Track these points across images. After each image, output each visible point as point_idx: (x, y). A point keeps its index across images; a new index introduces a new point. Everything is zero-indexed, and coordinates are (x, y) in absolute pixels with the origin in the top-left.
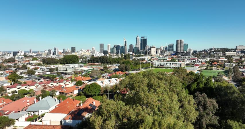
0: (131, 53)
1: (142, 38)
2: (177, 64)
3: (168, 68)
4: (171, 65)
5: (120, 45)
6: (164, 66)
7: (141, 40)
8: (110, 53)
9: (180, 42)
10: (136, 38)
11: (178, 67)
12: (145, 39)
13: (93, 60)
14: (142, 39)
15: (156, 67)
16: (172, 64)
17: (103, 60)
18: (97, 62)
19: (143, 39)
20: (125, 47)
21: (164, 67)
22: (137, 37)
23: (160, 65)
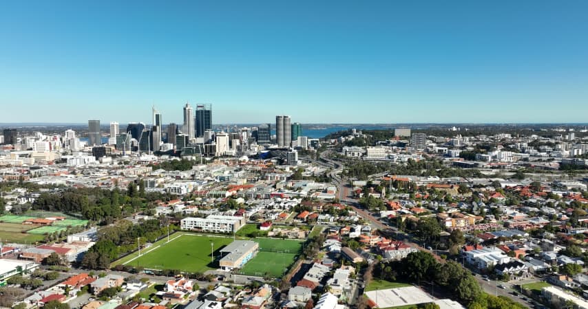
0: (172, 145)
1: (198, 107)
2: (226, 224)
3: (208, 232)
4: (216, 227)
5: (145, 125)
6: (201, 228)
7: (197, 112)
8: (115, 146)
9: (284, 120)
10: (185, 109)
11: (228, 231)
12: (206, 111)
13: (46, 204)
14: (199, 109)
15: (186, 231)
16: (216, 225)
17: (71, 204)
18: (57, 209)
19: (202, 111)
20: (154, 133)
21: (200, 230)
22: (187, 105)
23: (193, 226)
